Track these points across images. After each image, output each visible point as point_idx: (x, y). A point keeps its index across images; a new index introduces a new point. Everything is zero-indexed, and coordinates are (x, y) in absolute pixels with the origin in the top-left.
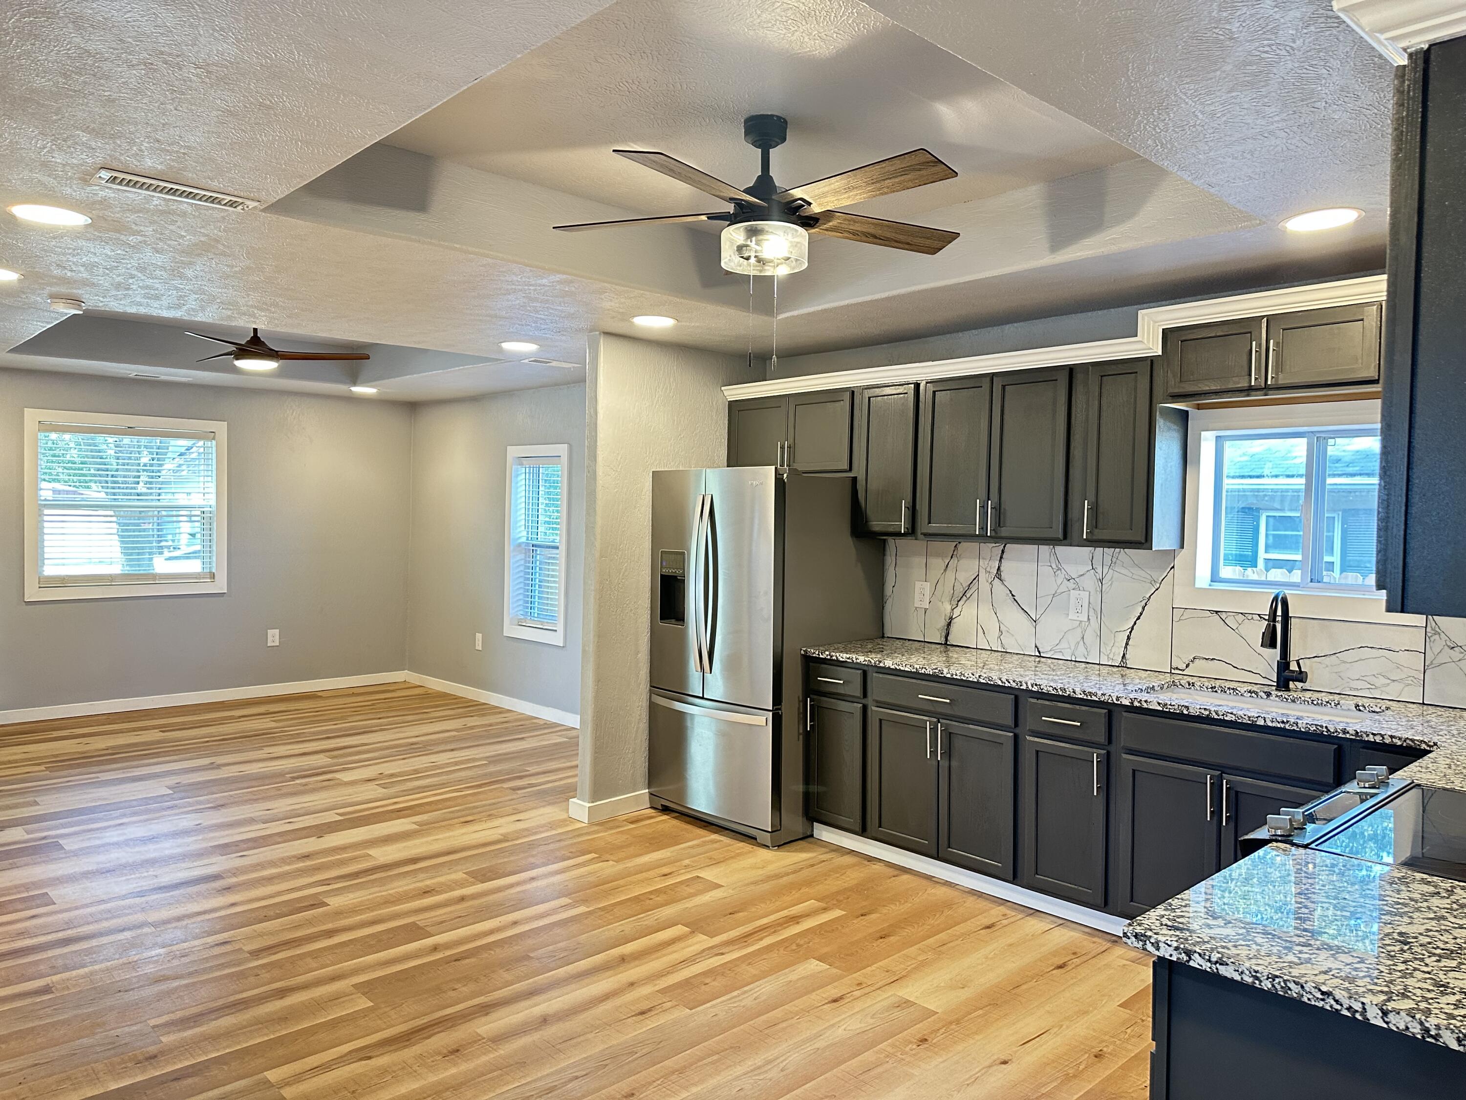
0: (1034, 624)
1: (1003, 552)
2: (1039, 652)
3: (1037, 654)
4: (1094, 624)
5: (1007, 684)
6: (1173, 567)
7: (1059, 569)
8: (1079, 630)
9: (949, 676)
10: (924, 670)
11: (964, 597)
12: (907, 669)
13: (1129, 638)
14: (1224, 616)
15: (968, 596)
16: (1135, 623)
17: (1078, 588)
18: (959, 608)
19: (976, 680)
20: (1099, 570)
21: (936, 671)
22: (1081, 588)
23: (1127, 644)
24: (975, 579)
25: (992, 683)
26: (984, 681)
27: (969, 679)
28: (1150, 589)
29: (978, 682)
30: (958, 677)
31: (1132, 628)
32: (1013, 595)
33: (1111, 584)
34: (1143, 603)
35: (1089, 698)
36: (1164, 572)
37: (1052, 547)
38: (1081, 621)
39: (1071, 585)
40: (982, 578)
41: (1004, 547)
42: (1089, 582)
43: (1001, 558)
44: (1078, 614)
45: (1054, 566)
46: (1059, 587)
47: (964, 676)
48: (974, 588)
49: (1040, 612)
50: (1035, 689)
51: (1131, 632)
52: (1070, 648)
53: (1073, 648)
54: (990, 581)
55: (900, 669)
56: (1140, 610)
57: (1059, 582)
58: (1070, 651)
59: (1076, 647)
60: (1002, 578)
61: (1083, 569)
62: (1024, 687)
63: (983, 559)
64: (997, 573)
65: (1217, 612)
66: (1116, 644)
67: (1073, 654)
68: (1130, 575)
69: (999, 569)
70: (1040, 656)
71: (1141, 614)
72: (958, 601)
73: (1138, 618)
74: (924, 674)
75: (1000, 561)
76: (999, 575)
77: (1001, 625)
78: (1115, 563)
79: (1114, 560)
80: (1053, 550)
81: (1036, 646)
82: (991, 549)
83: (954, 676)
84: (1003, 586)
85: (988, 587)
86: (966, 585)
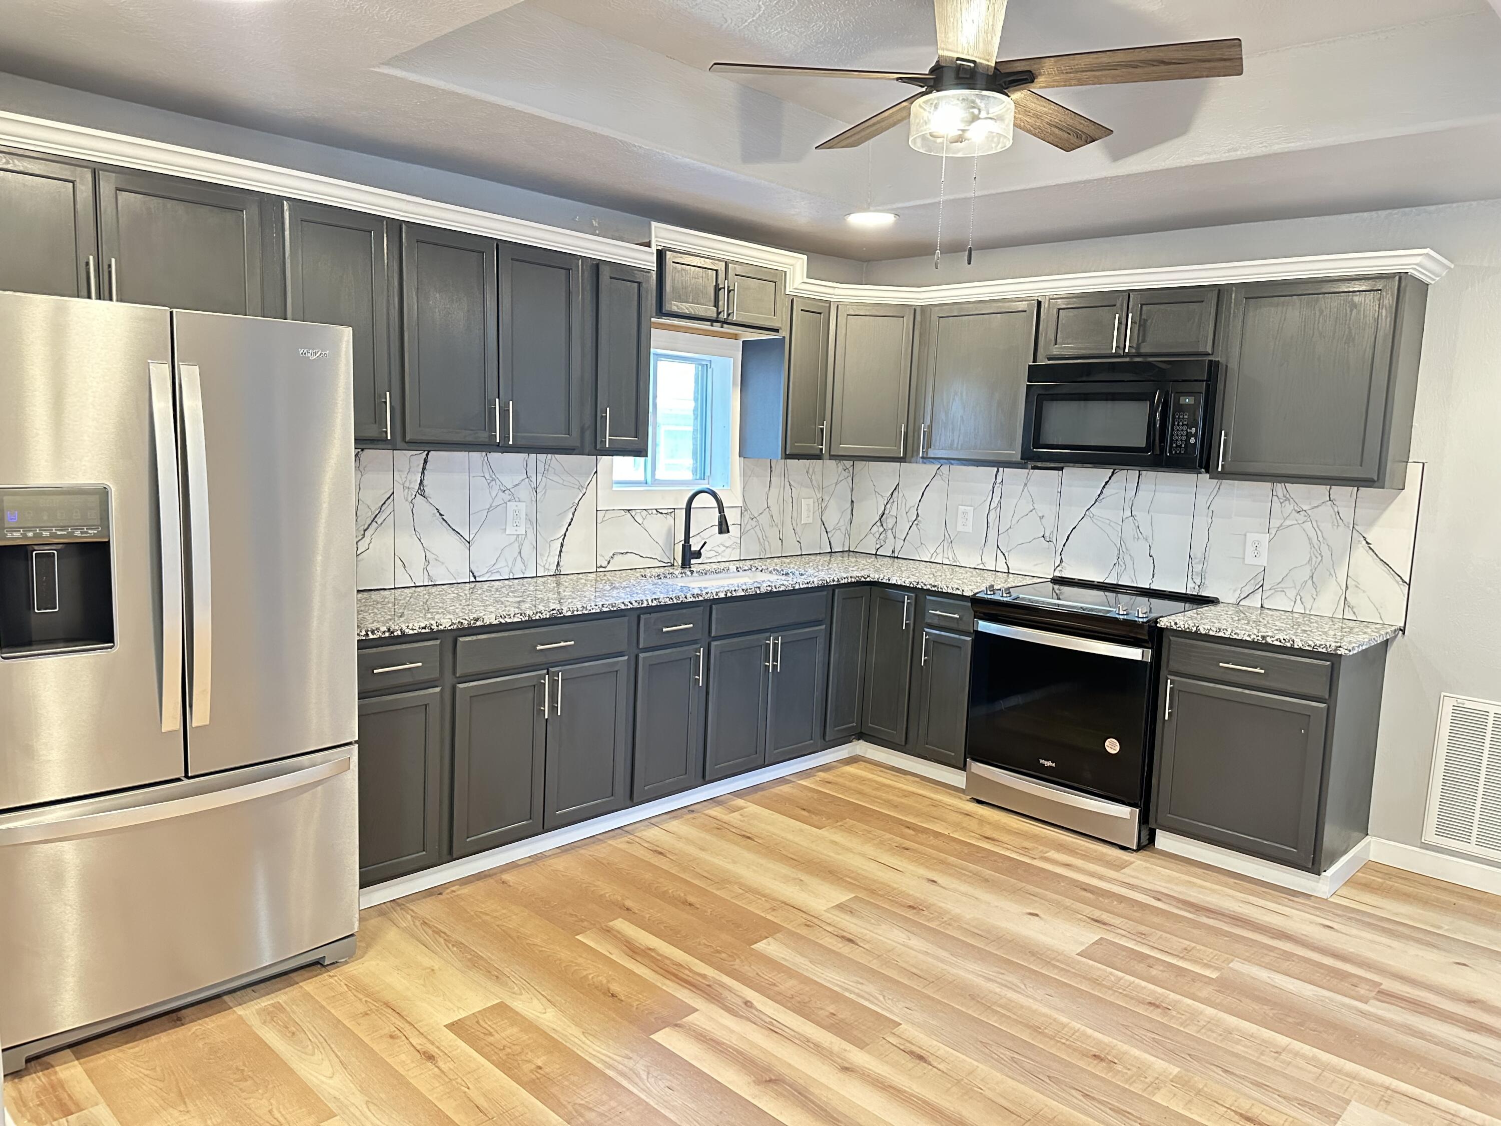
0: (468, 545)
1: (426, 461)
2: (475, 577)
3: (473, 579)
4: (531, 536)
5: (630, 606)
6: (596, 472)
7: (493, 480)
8: (516, 545)
9: (569, 614)
10: (539, 614)
11: (374, 523)
12: (516, 620)
13: (562, 545)
14: (633, 513)
15: (379, 523)
16: (567, 530)
17: (513, 499)
18: (367, 540)
19: (598, 611)
20: (534, 479)
21: (554, 612)
22: (517, 499)
23: (561, 551)
24: (389, 498)
25: (615, 609)
26: (607, 609)
27: (592, 611)
28: (578, 494)
29: (602, 612)
30: (580, 613)
31: (565, 535)
32: (441, 515)
33: (545, 492)
34: (573, 509)
35: (697, 599)
36: (589, 477)
37: (484, 454)
38: (518, 535)
39: (506, 496)
40: (399, 495)
41: (427, 455)
42: (524, 492)
43: (424, 468)
44: (516, 528)
45: (488, 477)
46: (493, 500)
47: (586, 610)
48: (388, 509)
49: (473, 532)
50: (655, 603)
51: (563, 539)
52: (508, 566)
53: (510, 565)
54: (410, 500)
55: (506, 623)
56: (571, 516)
57: (494, 495)
58: (507, 570)
59: (514, 564)
60: (426, 494)
61: (518, 478)
62: (645, 605)
63: (399, 471)
64: (419, 488)
65: (629, 510)
66: (551, 554)
67: (511, 572)
68: (561, 481)
69: (421, 483)
70: (476, 582)
71: (572, 520)
72: (365, 530)
73: (570, 525)
74: (541, 620)
75: (423, 473)
76: (421, 490)
77: (427, 552)
78: (548, 470)
79: (547, 467)
80: (486, 458)
81: (471, 571)
82: (410, 459)
83: (576, 613)
84: (428, 504)
85: (408, 507)
86: (375, 508)
